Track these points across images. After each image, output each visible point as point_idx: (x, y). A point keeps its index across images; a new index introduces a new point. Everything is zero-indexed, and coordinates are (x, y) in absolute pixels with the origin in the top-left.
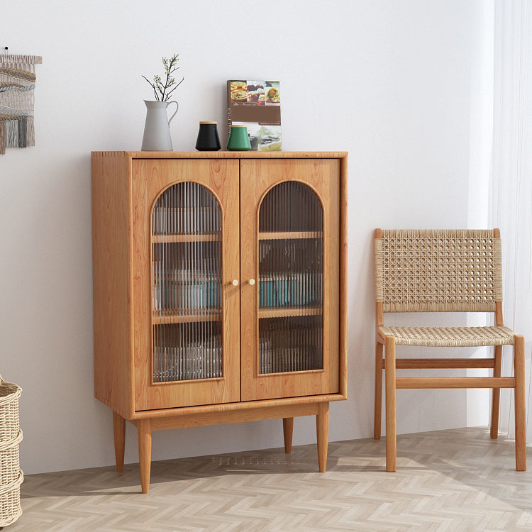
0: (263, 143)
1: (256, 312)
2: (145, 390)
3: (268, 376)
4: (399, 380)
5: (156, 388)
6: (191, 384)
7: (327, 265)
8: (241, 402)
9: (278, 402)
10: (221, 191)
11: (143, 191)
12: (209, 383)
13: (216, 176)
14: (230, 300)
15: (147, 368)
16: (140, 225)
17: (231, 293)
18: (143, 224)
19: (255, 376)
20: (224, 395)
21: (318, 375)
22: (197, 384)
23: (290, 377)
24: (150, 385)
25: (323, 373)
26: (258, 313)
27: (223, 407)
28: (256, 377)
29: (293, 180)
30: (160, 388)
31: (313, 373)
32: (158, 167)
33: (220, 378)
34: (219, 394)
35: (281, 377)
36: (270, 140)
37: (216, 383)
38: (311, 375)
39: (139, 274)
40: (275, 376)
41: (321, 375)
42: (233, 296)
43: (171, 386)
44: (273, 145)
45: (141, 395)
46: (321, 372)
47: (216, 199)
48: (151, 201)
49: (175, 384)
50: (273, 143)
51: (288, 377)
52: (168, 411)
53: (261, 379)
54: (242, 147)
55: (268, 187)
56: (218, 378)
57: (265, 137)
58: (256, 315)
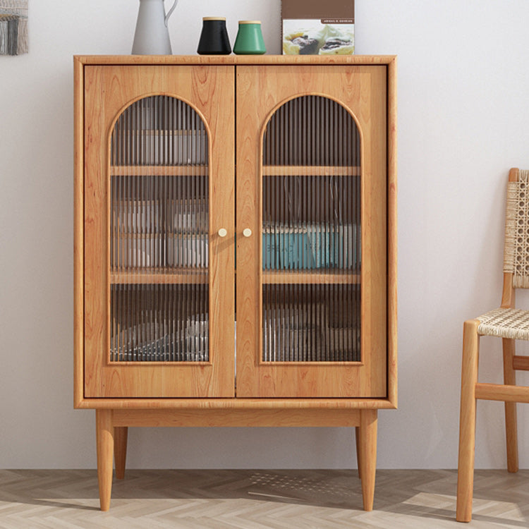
0: (326, 48)
1: (259, 274)
2: (98, 372)
3: (277, 365)
4: (480, 387)
5: (113, 368)
6: (163, 368)
7: (367, 214)
8: (236, 397)
9: (289, 403)
10: (208, 107)
11: (98, 107)
12: (190, 368)
13: (202, 88)
14: (221, 256)
15: (101, 342)
16: (94, 151)
17: (221, 247)
18: (98, 150)
19: (257, 364)
20: (211, 387)
21: (354, 369)
22: (172, 368)
23: (310, 368)
24: (106, 364)
25: (361, 368)
26: (261, 276)
27: (206, 403)
28: (259, 366)
29: (314, 93)
30: (119, 369)
31: (344, 365)
32: (119, 76)
33: (205, 363)
34: (203, 385)
35: (296, 368)
36: (338, 43)
37: (199, 368)
38: (342, 368)
39: (92, 216)
40: (287, 365)
41: (358, 370)
42: (225, 251)
43: (135, 368)
44: (342, 50)
45: (94, 378)
46: (359, 366)
47: (201, 119)
48: (109, 121)
49: (140, 365)
50: (341, 47)
51: (306, 368)
52: (126, 401)
53: (266, 368)
54: (250, 50)
55: (276, 103)
56: (202, 363)
57: (331, 39)
58: (259, 278)
